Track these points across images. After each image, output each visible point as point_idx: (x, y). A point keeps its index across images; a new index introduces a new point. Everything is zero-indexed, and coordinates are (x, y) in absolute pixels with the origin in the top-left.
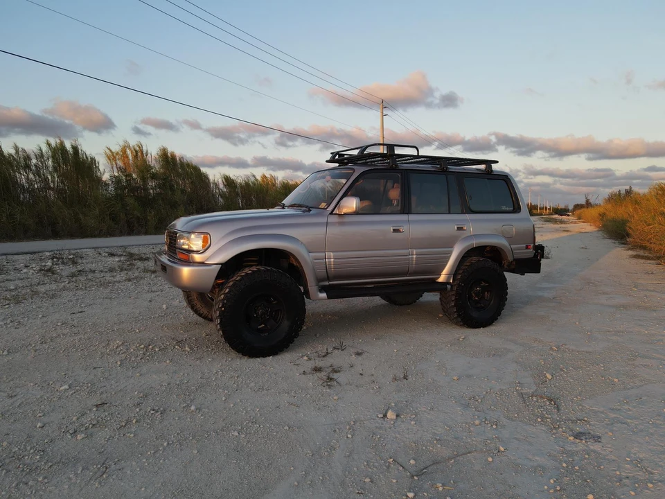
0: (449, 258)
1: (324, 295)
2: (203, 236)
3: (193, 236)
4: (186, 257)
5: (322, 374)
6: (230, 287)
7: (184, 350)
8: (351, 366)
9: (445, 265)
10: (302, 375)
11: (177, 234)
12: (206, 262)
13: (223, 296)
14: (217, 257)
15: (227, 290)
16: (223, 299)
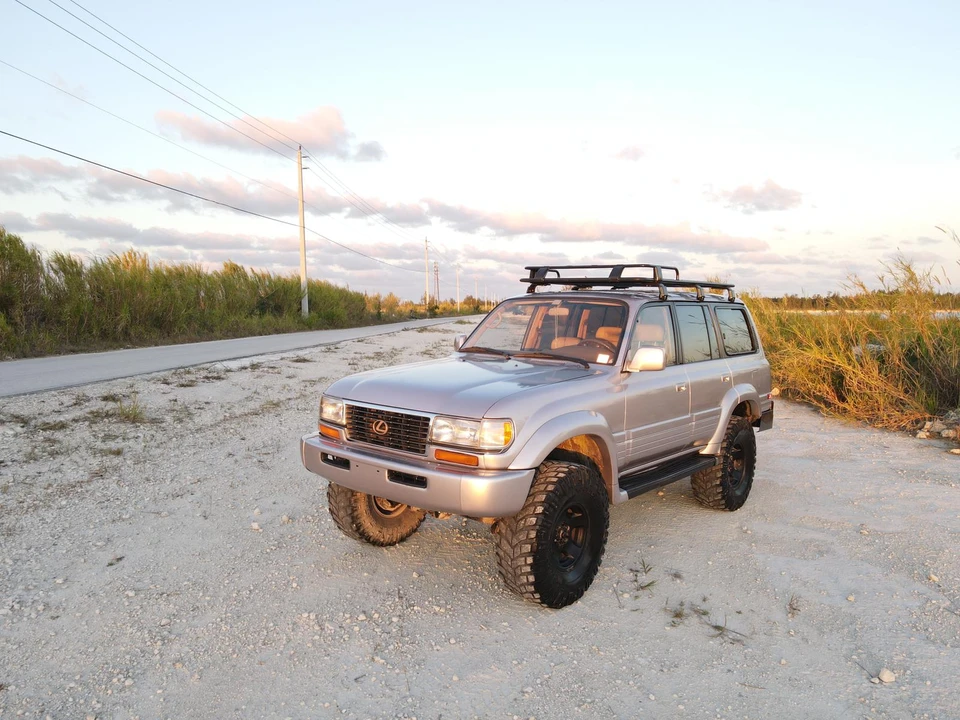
0: (719, 419)
1: (624, 494)
2: (502, 424)
3: (486, 424)
4: (465, 461)
5: (694, 620)
6: (542, 503)
7: (436, 613)
8: (704, 600)
9: (714, 431)
10: (674, 630)
11: (428, 419)
12: (510, 468)
13: (533, 520)
14: (528, 457)
15: (540, 510)
16: (535, 525)
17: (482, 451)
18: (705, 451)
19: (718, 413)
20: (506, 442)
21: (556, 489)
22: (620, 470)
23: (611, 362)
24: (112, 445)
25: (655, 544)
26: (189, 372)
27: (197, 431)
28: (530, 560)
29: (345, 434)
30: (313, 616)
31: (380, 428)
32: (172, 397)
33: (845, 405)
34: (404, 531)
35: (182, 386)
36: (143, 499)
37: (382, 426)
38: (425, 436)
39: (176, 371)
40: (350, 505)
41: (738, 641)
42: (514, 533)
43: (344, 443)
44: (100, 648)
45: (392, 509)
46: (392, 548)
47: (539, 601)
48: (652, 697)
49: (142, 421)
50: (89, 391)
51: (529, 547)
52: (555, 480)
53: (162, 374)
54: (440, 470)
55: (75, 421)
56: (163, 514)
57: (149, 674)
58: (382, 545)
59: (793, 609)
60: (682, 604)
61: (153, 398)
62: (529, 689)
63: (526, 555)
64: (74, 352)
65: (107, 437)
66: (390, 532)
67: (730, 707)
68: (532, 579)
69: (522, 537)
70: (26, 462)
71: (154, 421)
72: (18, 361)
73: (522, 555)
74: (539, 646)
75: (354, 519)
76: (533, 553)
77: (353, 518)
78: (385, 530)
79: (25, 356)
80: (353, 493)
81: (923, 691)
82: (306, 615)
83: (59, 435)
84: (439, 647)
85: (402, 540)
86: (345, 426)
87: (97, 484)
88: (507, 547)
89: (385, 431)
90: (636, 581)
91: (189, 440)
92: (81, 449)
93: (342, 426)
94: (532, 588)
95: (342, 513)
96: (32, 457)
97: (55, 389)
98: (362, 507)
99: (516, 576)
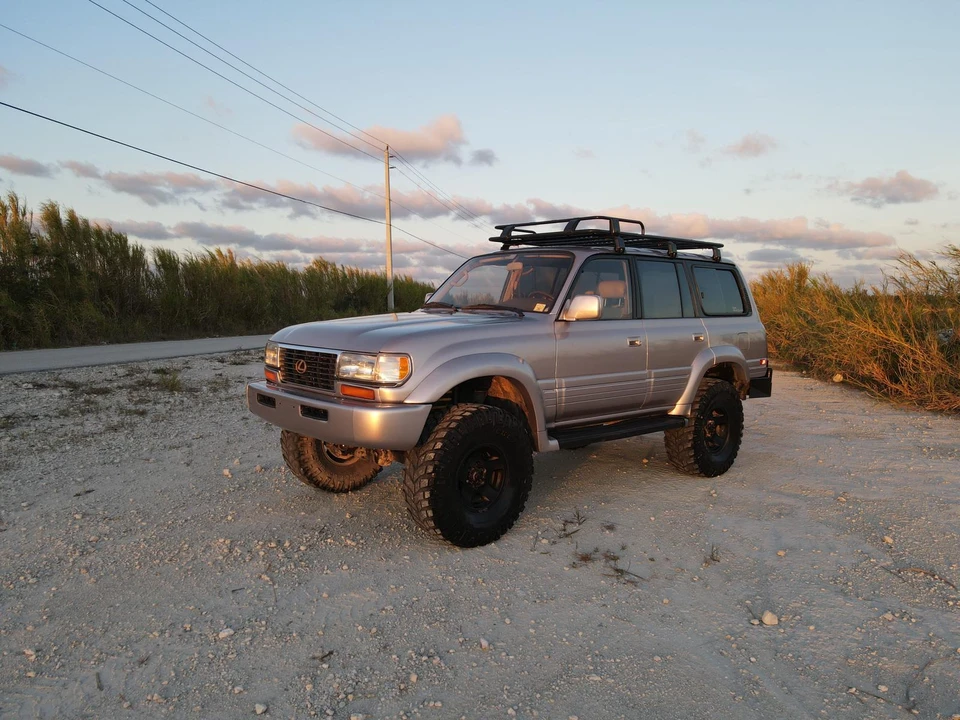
0: (687, 380)
1: (554, 443)
2: (399, 359)
3: (382, 359)
4: (366, 394)
5: (599, 565)
6: (442, 440)
7: (346, 546)
8: (623, 548)
9: (683, 391)
10: (573, 570)
11: (336, 356)
12: (407, 401)
13: (432, 455)
14: (425, 392)
15: (439, 445)
16: (433, 460)
17: (379, 385)
18: (675, 412)
19: (689, 373)
20: (401, 376)
21: (458, 427)
22: (548, 420)
23: (546, 310)
24: (142, 407)
25: (608, 502)
26: (248, 354)
27: (226, 399)
28: (427, 495)
29: (279, 377)
30: (228, 542)
31: (300, 367)
32: (219, 372)
33: (898, 387)
34: (358, 479)
35: (235, 364)
36: (142, 448)
37: (302, 366)
38: (333, 373)
39: (235, 352)
40: (297, 449)
41: (632, 582)
42: (416, 469)
43: (279, 385)
44: (26, 555)
45: (345, 458)
46: (344, 495)
47: (441, 537)
48: (508, 621)
49: (179, 390)
50: (144, 366)
51: (426, 481)
52: (459, 418)
53: (222, 354)
54: (345, 404)
55: (120, 388)
56: (151, 460)
57: (55, 576)
58: (333, 491)
59: (713, 559)
60: (596, 550)
61: (202, 372)
62: (389, 607)
63: (423, 490)
64: (164, 339)
65: (141, 401)
66: (342, 479)
67: (580, 634)
68: (430, 513)
69: (422, 472)
70: (56, 417)
71: (191, 390)
72: (111, 346)
73: (421, 490)
74: (426, 576)
75: (302, 463)
76: (431, 487)
77: (300, 462)
78: (335, 477)
79: (119, 342)
80: (300, 438)
81: (802, 634)
82: (222, 540)
83: (100, 399)
84: (329, 571)
85: (355, 488)
86: (279, 369)
87: (109, 436)
88: (410, 483)
89: (304, 370)
90: (564, 530)
91: (216, 405)
92: (111, 410)
93: (277, 369)
94: (432, 524)
95: (291, 458)
96: (65, 414)
97: (117, 363)
98: (309, 452)
99: (419, 511)
